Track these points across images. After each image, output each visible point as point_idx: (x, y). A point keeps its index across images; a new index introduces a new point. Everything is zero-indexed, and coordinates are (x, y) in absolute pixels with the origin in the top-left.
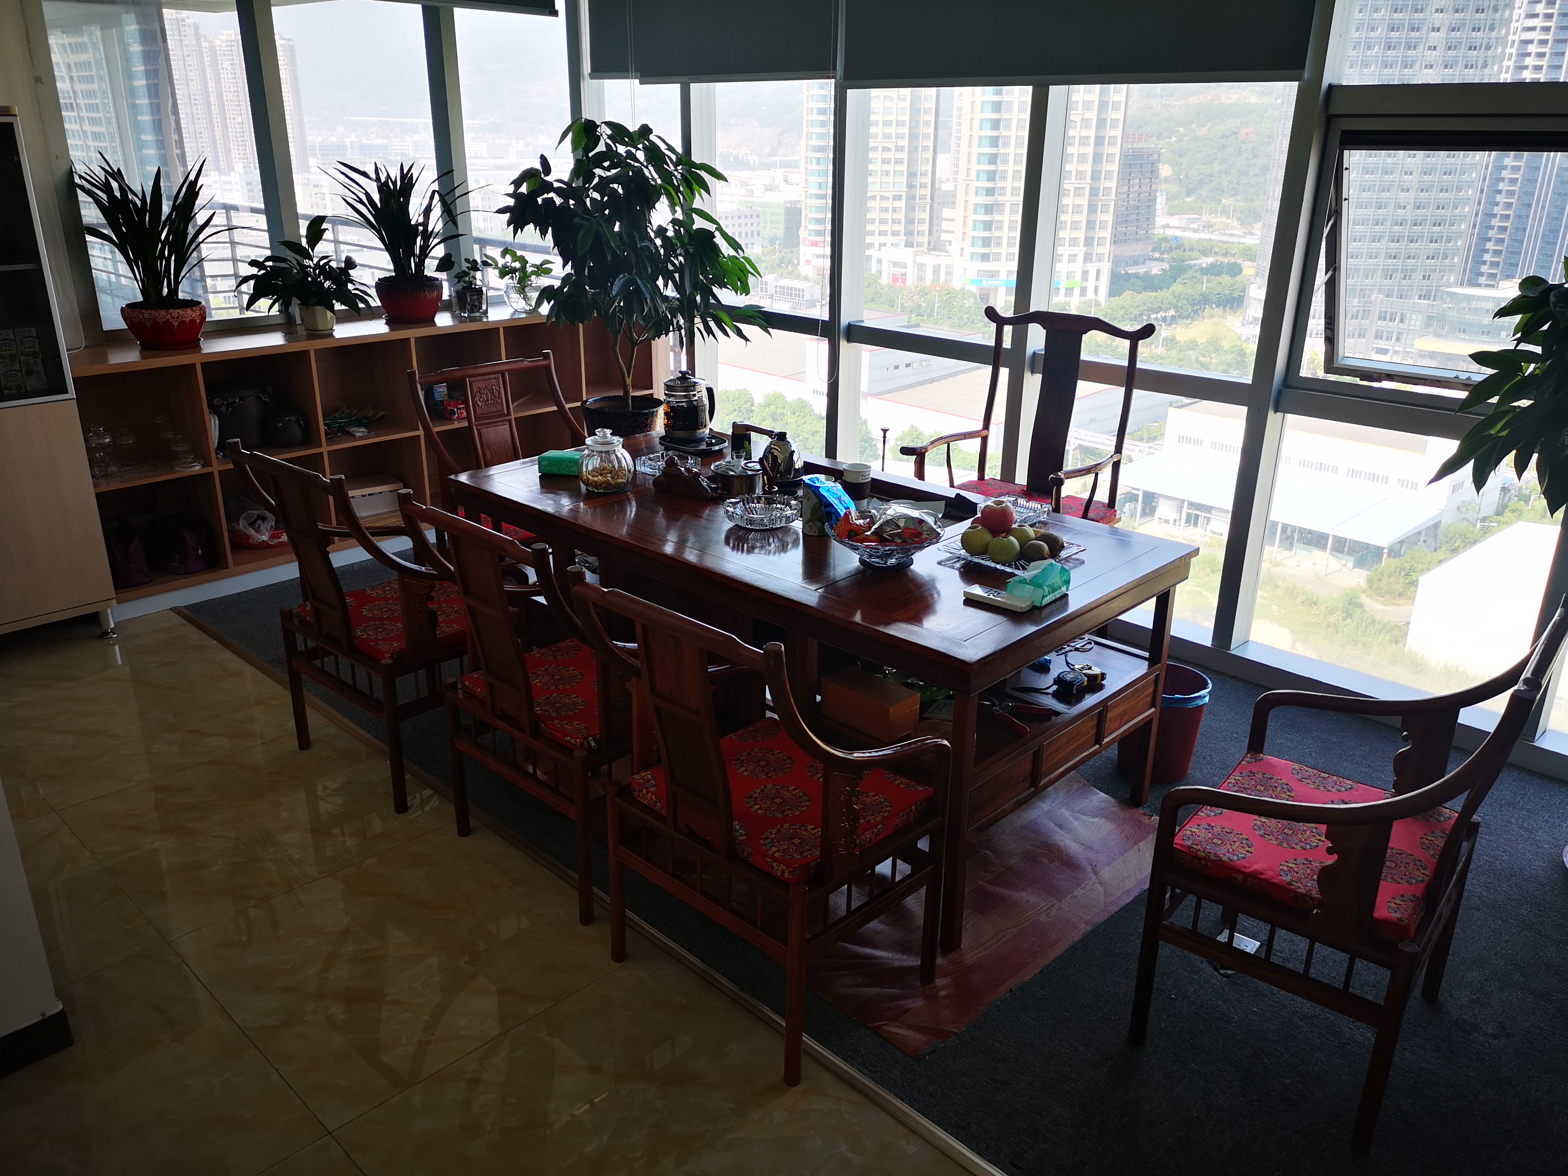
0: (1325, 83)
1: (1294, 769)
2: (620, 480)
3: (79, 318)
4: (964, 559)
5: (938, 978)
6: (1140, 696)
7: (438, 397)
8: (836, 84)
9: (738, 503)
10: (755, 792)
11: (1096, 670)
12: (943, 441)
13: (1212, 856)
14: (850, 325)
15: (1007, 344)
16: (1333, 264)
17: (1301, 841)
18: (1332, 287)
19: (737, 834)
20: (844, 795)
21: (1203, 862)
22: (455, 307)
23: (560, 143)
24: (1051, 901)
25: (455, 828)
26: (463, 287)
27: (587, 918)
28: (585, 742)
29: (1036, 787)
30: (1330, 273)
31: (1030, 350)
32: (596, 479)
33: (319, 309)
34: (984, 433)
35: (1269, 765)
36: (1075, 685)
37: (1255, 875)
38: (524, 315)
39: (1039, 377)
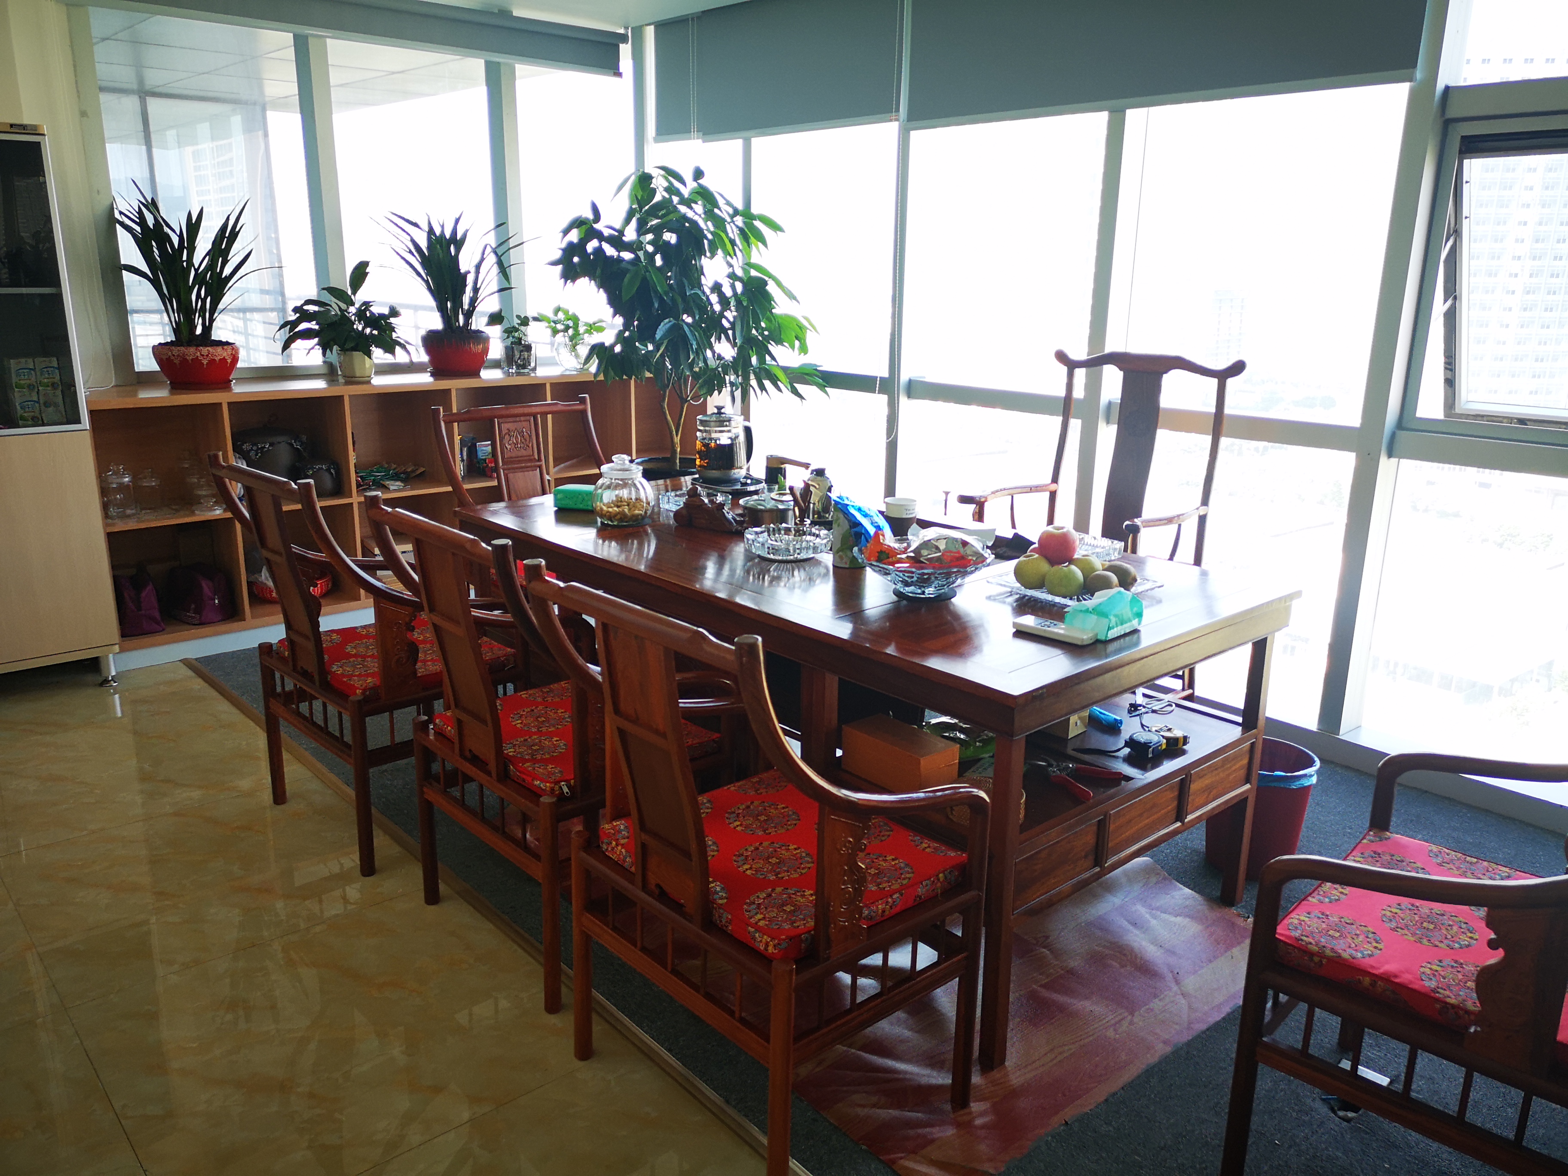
0: (1440, 86)
1: (1431, 851)
2: (637, 512)
3: (110, 356)
4: (1017, 594)
5: (974, 1102)
6: (1231, 767)
7: (480, 455)
8: (900, 126)
9: (762, 532)
10: (746, 850)
11: (1178, 733)
12: (1006, 492)
13: (1328, 952)
14: (910, 382)
15: (1079, 392)
16: (1452, 291)
17: (1446, 938)
18: (1451, 317)
19: (716, 896)
20: (845, 846)
21: (1316, 959)
22: (504, 364)
23: (615, 196)
24: (1120, 1014)
25: (422, 895)
26: (512, 342)
27: (553, 1005)
28: (557, 788)
29: (1101, 867)
30: (1449, 302)
31: (1104, 399)
32: (610, 510)
33: (358, 355)
34: (1053, 487)
35: (1397, 844)
36: (1150, 747)
37: (1386, 978)
38: (575, 373)
39: (1114, 429)
